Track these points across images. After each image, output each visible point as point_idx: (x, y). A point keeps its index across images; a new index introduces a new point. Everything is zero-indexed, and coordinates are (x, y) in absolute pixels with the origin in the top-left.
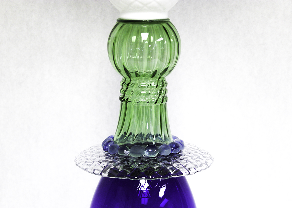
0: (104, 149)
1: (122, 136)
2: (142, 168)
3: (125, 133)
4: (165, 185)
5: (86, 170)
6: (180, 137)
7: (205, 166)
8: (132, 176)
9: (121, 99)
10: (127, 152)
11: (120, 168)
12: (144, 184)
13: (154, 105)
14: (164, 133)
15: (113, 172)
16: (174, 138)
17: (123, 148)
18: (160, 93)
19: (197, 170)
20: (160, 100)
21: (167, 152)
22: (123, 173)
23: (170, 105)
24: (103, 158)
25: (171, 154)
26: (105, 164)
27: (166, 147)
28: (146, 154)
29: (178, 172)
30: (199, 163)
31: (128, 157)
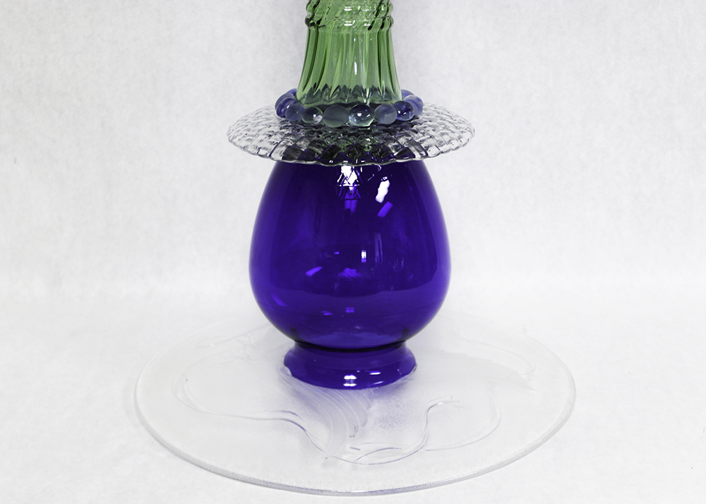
0: (279, 113)
1: (311, 91)
2: (343, 145)
3: (315, 86)
4: (386, 178)
5: (244, 148)
6: (417, 93)
7: (456, 143)
8: (324, 158)
9: (307, 21)
10: (318, 119)
11: (304, 145)
12: (349, 175)
13: (367, 33)
14: (385, 83)
15: (290, 152)
16: (405, 93)
17: (311, 112)
18: (378, 10)
19: (442, 149)
20: (379, 21)
21: (389, 119)
22: (309, 154)
23: (396, 33)
24: (276, 129)
25: (397, 122)
26: (277, 138)
27: (388, 110)
28: (352, 121)
29: (405, 152)
30: (446, 138)
31: (320, 126)
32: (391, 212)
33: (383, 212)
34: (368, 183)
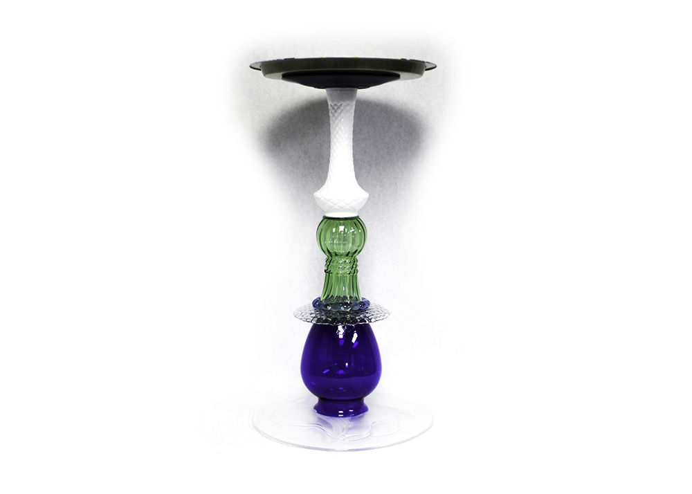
0: (314, 306)
1: (327, 298)
2: (339, 318)
3: (328, 296)
4: (356, 331)
5: (301, 319)
6: (368, 299)
7: (382, 318)
8: (332, 322)
9: (325, 271)
10: (329, 308)
11: (324, 318)
12: (341, 330)
13: (348, 275)
14: (355, 295)
15: (319, 320)
16: (363, 299)
17: (326, 306)
18: (353, 267)
19: (377, 319)
20: (353, 271)
21: (356, 308)
22: (326, 321)
23: (359, 275)
24: (313, 312)
25: (359, 309)
26: (314, 315)
27: (356, 305)
28: (342, 309)
29: (363, 320)
30: (379, 316)
31: (330, 311)
32: (357, 346)
33: (354, 346)
34: (348, 335)
